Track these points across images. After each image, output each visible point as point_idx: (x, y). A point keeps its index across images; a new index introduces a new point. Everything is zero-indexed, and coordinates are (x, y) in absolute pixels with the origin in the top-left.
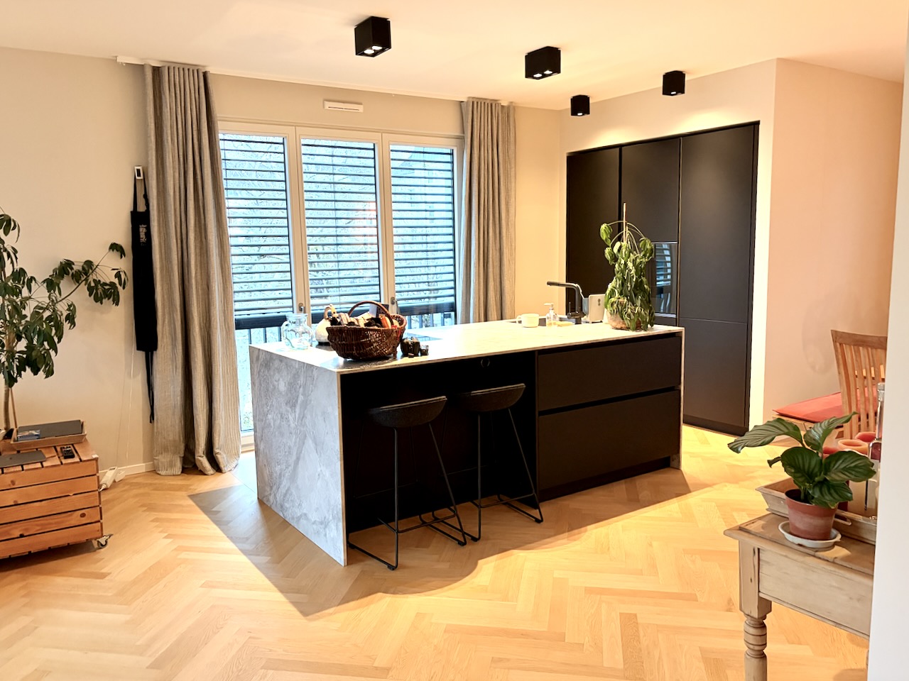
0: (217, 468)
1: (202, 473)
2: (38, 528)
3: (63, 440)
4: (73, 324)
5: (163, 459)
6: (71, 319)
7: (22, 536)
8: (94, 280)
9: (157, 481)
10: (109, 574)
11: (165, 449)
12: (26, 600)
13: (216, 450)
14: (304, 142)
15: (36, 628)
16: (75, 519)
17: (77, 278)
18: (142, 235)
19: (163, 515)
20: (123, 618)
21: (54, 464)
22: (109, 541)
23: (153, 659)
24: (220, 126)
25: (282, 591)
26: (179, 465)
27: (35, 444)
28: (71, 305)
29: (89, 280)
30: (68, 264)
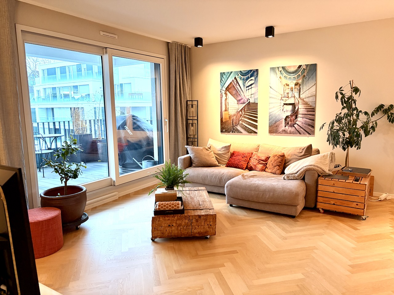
2: (340, 203)
3: (358, 174)
6: (373, 128)
7: (334, 204)
8: (391, 113)
10: (359, 230)
12: (327, 225)
15: (324, 235)
16: (354, 205)
17: (386, 112)
20: (352, 245)
21: (349, 182)
22: (366, 218)
23: (352, 264)
27: (348, 173)
28: (376, 123)
29: (389, 113)
30: (382, 106)
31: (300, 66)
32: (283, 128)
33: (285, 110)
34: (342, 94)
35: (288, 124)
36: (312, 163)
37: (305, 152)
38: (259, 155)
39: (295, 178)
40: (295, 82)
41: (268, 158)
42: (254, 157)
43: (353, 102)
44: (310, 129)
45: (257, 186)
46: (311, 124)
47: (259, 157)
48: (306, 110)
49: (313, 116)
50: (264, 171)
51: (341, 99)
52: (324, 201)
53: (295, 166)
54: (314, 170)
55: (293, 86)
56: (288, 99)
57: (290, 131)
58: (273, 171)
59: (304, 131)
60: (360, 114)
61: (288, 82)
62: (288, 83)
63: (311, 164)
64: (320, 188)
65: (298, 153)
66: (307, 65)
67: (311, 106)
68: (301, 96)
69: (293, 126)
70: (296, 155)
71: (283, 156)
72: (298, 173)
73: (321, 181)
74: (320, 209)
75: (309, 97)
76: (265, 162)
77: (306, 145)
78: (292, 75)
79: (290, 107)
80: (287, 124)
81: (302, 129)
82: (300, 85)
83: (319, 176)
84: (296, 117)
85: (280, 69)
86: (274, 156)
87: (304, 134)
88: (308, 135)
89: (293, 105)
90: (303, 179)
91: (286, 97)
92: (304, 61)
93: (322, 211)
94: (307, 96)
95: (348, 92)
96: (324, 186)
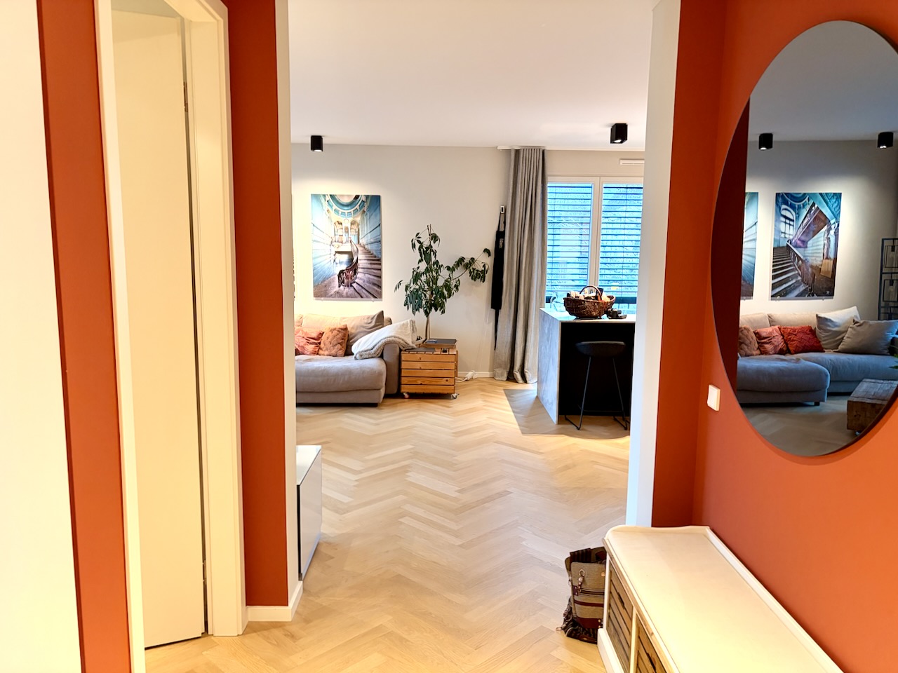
0: (525, 381)
1: (517, 382)
2: (428, 382)
3: (445, 347)
4: (457, 289)
5: (498, 371)
6: (457, 286)
7: (421, 384)
8: (473, 268)
9: (493, 381)
11: (500, 366)
13: (525, 370)
14: (604, 185)
16: (443, 381)
17: (467, 266)
18: (501, 245)
19: (487, 394)
21: (437, 354)
22: (458, 396)
24: (549, 179)
25: (519, 425)
26: (505, 375)
27: (434, 345)
28: (459, 280)
29: (471, 268)
30: (462, 259)
31: (357, 197)
32: (337, 289)
33: (337, 261)
34: (419, 242)
35: (343, 282)
36: (393, 334)
37: (376, 322)
38: (305, 330)
39: (370, 356)
40: (351, 219)
41: (322, 334)
42: (298, 335)
43: (432, 253)
44: (374, 290)
45: (324, 370)
46: (376, 282)
47: (306, 333)
48: (369, 262)
49: (379, 272)
50: (318, 354)
51: (419, 249)
52: (409, 381)
53: (368, 339)
54: (394, 342)
55: (349, 225)
56: (341, 244)
57: (347, 293)
58: (333, 352)
59: (367, 294)
60: (442, 269)
61: (341, 219)
62: (340, 221)
63: (390, 335)
64: (404, 365)
65: (366, 323)
66: (367, 197)
67: (375, 257)
68: (361, 241)
69: (351, 286)
70: (364, 327)
71: (345, 329)
72: (374, 349)
73: (404, 357)
74: (405, 394)
75: (372, 243)
76: (317, 340)
77: (376, 312)
78: (346, 208)
79: (345, 258)
80: (341, 282)
81: (364, 291)
82: (358, 225)
83: (401, 350)
84: (355, 272)
85: (328, 198)
86: (332, 331)
87: (367, 297)
88: (373, 299)
89: (350, 253)
90: (381, 356)
91: (338, 242)
92: (364, 191)
93: (406, 396)
94: (369, 241)
95: (426, 241)
96: (409, 362)
